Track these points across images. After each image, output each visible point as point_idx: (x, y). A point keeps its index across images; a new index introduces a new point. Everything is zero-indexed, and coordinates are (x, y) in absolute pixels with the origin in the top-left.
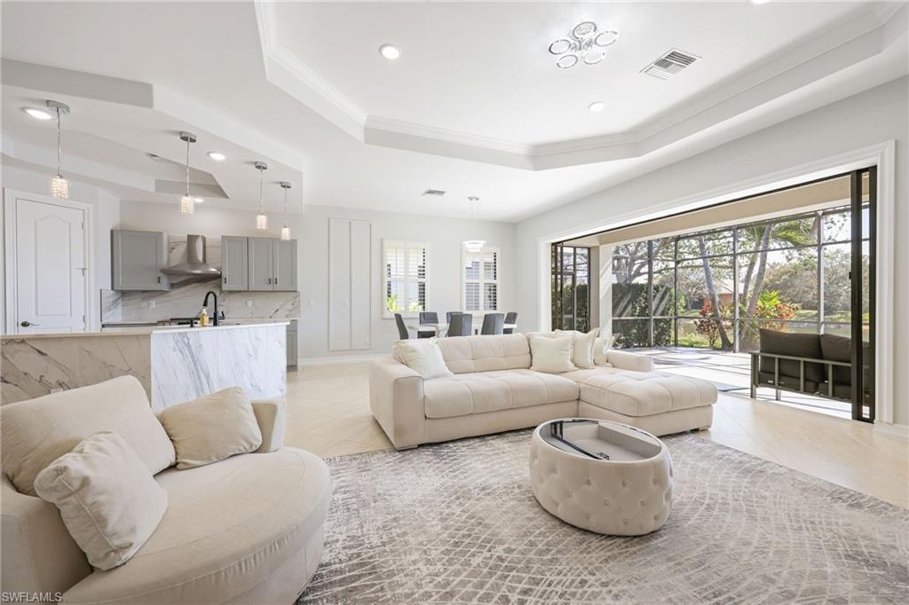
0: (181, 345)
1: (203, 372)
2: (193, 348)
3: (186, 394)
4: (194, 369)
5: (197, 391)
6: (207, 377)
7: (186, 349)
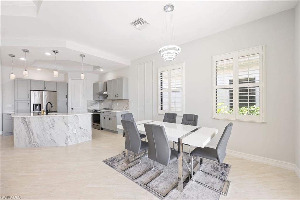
0: (23, 121)
1: (31, 131)
2: (28, 123)
3: (25, 138)
4: (28, 130)
5: (29, 137)
6: (33, 133)
7: (25, 123)
